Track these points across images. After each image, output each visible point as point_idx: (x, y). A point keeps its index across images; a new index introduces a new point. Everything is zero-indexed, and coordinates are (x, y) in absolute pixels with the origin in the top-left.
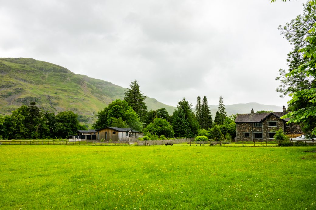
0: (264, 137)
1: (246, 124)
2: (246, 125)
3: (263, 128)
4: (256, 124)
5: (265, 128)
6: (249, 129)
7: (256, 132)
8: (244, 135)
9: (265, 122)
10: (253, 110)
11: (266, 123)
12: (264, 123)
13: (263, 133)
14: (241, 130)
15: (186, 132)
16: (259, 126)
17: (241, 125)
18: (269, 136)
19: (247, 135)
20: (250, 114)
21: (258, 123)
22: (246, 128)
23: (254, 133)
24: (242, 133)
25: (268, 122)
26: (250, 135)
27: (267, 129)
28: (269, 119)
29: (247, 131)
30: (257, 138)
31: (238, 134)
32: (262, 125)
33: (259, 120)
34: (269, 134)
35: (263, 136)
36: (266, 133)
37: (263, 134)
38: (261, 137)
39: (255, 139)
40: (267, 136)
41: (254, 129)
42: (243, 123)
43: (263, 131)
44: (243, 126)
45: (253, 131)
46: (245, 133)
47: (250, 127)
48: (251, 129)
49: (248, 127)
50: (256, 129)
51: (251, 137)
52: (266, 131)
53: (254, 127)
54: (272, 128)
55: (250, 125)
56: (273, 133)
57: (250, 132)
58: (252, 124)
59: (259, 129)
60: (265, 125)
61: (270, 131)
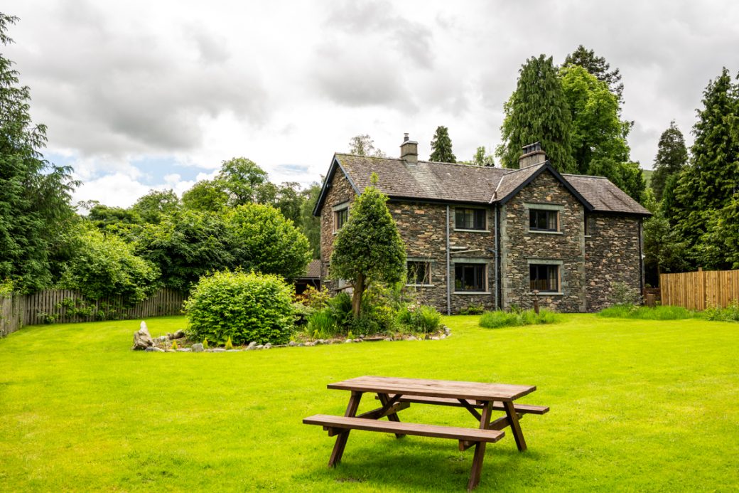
0: (509, 286)
1: (418, 212)
2: (417, 217)
3: (505, 237)
5: (516, 238)
6: (431, 243)
7: (462, 261)
9: (516, 206)
11: (521, 211)
12: (512, 212)
13: (507, 262)
16: (476, 227)
18: (528, 279)
21: (472, 212)
22: (415, 234)
23: (456, 261)
25: (527, 206)
26: (434, 273)
27: (524, 242)
28: (531, 192)
29: (420, 248)
32: (503, 224)
33: (474, 196)
35: (506, 281)
36: (519, 264)
37: (506, 267)
39: (458, 295)
40: (520, 278)
41: (454, 243)
42: (403, 206)
43: (507, 251)
44: (402, 221)
45: (451, 250)
46: (411, 260)
47: (433, 231)
48: (439, 241)
49: (428, 230)
50: (464, 244)
51: (441, 286)
52: (517, 255)
53: (456, 232)
54: (541, 240)
55: (436, 219)
56: (544, 262)
57: (435, 258)
58: (445, 213)
59: (477, 243)
60: (516, 221)
61: (532, 253)
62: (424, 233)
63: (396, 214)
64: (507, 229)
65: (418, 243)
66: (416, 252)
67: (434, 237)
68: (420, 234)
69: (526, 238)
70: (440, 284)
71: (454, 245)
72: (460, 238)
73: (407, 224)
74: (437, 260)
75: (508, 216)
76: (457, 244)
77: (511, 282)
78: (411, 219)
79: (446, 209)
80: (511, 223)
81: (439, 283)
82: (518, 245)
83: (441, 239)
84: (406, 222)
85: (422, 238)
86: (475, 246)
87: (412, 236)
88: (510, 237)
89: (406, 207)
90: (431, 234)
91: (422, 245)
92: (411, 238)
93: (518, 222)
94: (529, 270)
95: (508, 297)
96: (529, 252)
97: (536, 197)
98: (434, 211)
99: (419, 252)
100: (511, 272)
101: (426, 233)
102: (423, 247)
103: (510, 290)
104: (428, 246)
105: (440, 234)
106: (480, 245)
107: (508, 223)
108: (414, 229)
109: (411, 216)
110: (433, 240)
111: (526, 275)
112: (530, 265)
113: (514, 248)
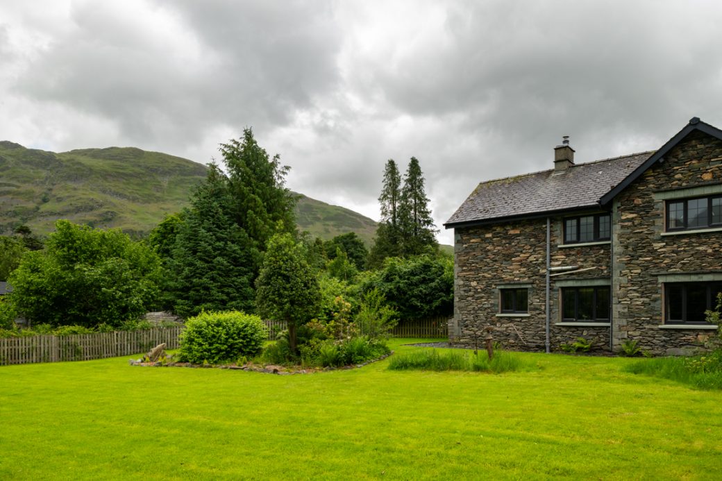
0: (622, 315)
1: (512, 232)
2: (511, 238)
3: (617, 249)
4: (572, 224)
5: (638, 248)
6: (528, 266)
7: (570, 284)
8: (497, 300)
9: (638, 201)
10: (571, 145)
11: (649, 206)
12: (631, 210)
13: (618, 282)
14: (478, 270)
16: (597, 238)
17: (485, 240)
18: (661, 305)
19: (514, 299)
20: (550, 172)
21: (591, 220)
22: (508, 257)
23: (558, 285)
24: (487, 291)
25: (658, 198)
26: (533, 300)
27: (653, 251)
28: (670, 176)
29: (514, 273)
30: (580, 318)
31: (461, 299)
32: (617, 229)
34: (661, 295)
35: (616, 309)
36: (644, 285)
37: (616, 290)
38: (605, 313)
39: (563, 326)
40: (644, 304)
41: (560, 263)
42: (494, 228)
43: (619, 267)
44: (493, 245)
45: (551, 272)
46: (503, 287)
47: (532, 251)
48: (538, 262)
49: (524, 251)
50: (574, 262)
51: (540, 316)
52: (639, 271)
53: (561, 249)
54: (688, 244)
55: (535, 237)
56: (694, 278)
57: (532, 283)
58: (546, 227)
59: (594, 259)
60: (636, 222)
61: (669, 266)
62: (519, 256)
63: (487, 238)
64: (620, 236)
65: (511, 267)
66: (509, 277)
67: (532, 258)
68: (517, 256)
69: (657, 246)
70: (539, 314)
71: (559, 266)
72: (567, 256)
73: (499, 248)
74: (535, 285)
75: (623, 218)
76: (564, 263)
77: (626, 310)
78: (504, 241)
79: (546, 223)
80: (628, 227)
81: (538, 312)
82: (640, 256)
83: (541, 259)
84: (498, 246)
85: (517, 261)
86: (590, 263)
87: (505, 260)
88: (626, 247)
89: (498, 229)
90: (528, 255)
91: (517, 269)
92: (504, 262)
93: (641, 224)
94: (663, 291)
95: (620, 330)
96: (662, 265)
97: (679, 180)
98: (531, 228)
99: (513, 277)
100: (626, 296)
101: (521, 255)
102: (518, 272)
103: (624, 322)
104: (523, 270)
105: (540, 253)
106: (598, 261)
107: (622, 227)
108: (507, 252)
109: (505, 238)
110: (531, 262)
111: (655, 300)
112: (666, 284)
113: (633, 262)
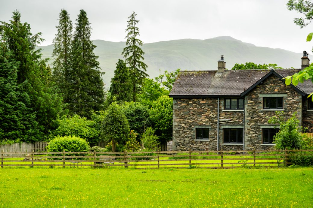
0: (248, 140)
1: (202, 102)
2: (202, 105)
3: (246, 114)
4: (228, 101)
5: (254, 114)
6: (209, 118)
7: (227, 127)
8: (194, 133)
9: (254, 96)
11: (257, 99)
12: (251, 99)
13: (247, 127)
14: (185, 118)
15: (19, 123)
16: (238, 108)
17: (188, 104)
18: (261, 137)
19: (202, 133)
21: (236, 100)
22: (200, 113)
23: (222, 127)
24: (190, 129)
25: (261, 96)
26: (211, 133)
27: (259, 116)
28: (265, 88)
29: (203, 121)
30: (231, 142)
31: (177, 132)
32: (246, 106)
33: (237, 91)
34: (261, 133)
35: (246, 138)
36: (255, 128)
37: (246, 131)
38: (241, 140)
39: (224, 145)
40: (256, 136)
41: (223, 118)
42: (194, 99)
43: (247, 121)
44: (193, 107)
45: (220, 121)
46: (197, 127)
47: (211, 111)
48: (214, 117)
49: (207, 111)
50: (229, 117)
51: (214, 141)
52: (254, 123)
53: (224, 112)
54: (270, 114)
55: (212, 105)
56: (272, 127)
58: (217, 102)
59: (237, 117)
60: (253, 104)
61: (264, 122)
62: (205, 113)
63: (190, 104)
64: (247, 109)
65: (202, 118)
66: (200, 123)
67: (211, 115)
68: (204, 113)
69: (260, 114)
70: (214, 140)
71: (222, 119)
72: (226, 115)
73: (196, 109)
74: (212, 127)
75: (249, 102)
76: (225, 118)
77: (249, 138)
78: (198, 106)
79: (217, 100)
80: (250, 106)
81: (213, 139)
82: (254, 118)
83: (215, 115)
84: (195, 108)
85: (204, 116)
86: (235, 118)
87: (199, 115)
88: (250, 114)
89: (196, 100)
90: (209, 113)
91: (204, 119)
92: (198, 116)
93: (254, 105)
94: (262, 131)
95: (247, 146)
96: (262, 121)
97: (267, 90)
98: (211, 101)
99: (202, 123)
100: (249, 133)
101: (206, 113)
102: (204, 120)
103: (249, 143)
104: (207, 119)
105: (214, 113)
106: (239, 118)
107: (248, 106)
108: (200, 111)
109: (198, 105)
110: (211, 116)
111: (259, 135)
112: (263, 129)
113: (252, 119)
